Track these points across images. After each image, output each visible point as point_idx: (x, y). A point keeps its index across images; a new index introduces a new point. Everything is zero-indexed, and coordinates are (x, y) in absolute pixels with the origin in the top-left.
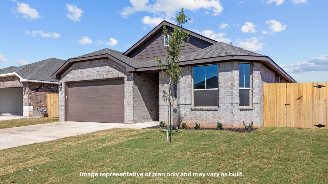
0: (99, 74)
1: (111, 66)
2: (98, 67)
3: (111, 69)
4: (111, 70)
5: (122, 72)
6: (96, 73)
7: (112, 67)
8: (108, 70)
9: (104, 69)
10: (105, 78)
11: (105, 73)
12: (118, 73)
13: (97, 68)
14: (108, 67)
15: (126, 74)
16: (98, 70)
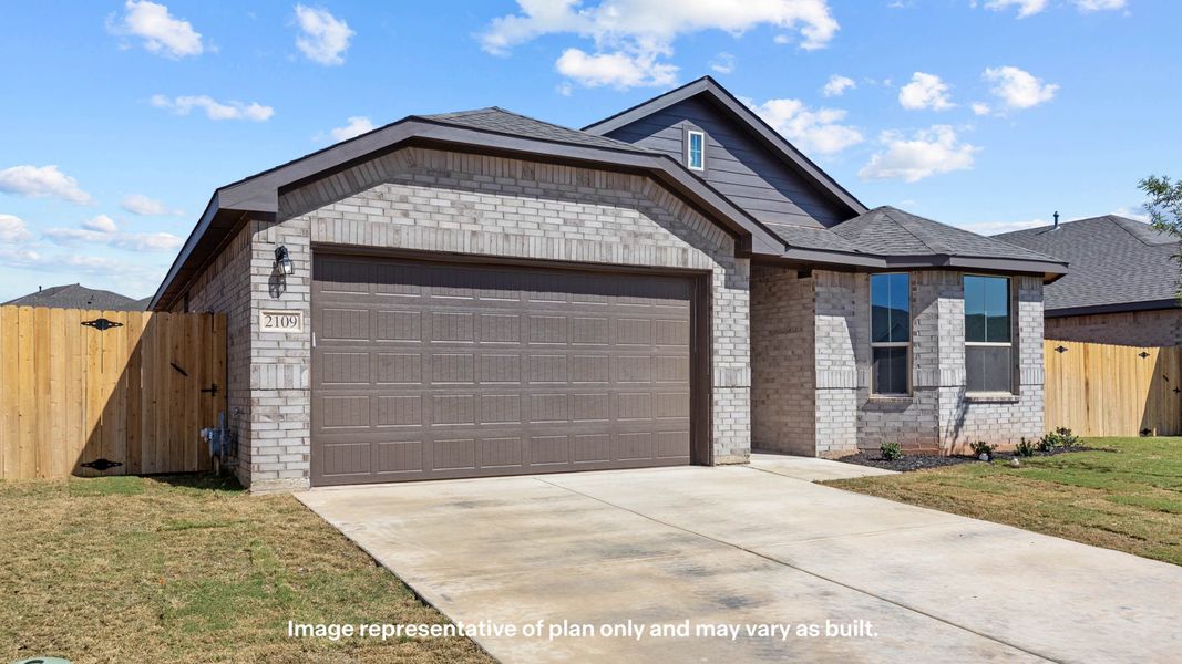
0: (580, 237)
1: (646, 211)
2: (577, 201)
3: (647, 225)
4: (649, 230)
5: (706, 251)
6: (564, 228)
7: (654, 218)
8: (630, 228)
9: (611, 219)
10: (614, 262)
11: (615, 239)
12: (685, 251)
13: (572, 209)
14: (635, 214)
15: (719, 259)
16: (575, 216)
